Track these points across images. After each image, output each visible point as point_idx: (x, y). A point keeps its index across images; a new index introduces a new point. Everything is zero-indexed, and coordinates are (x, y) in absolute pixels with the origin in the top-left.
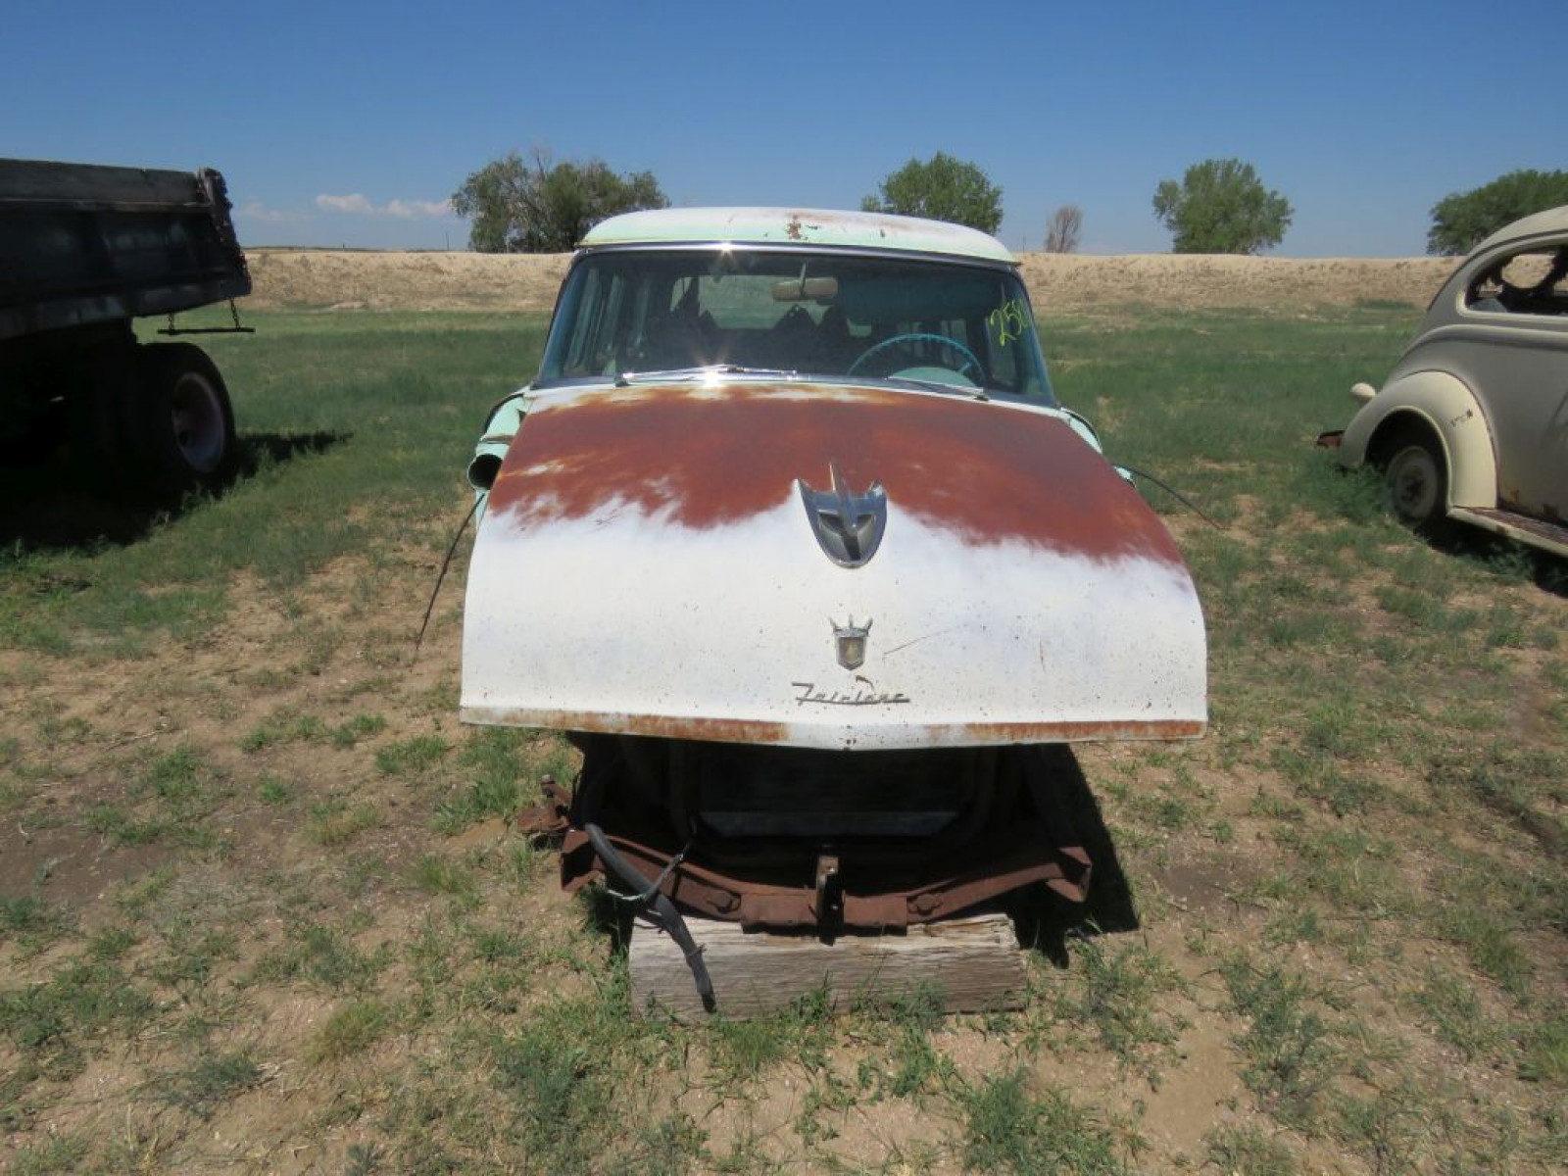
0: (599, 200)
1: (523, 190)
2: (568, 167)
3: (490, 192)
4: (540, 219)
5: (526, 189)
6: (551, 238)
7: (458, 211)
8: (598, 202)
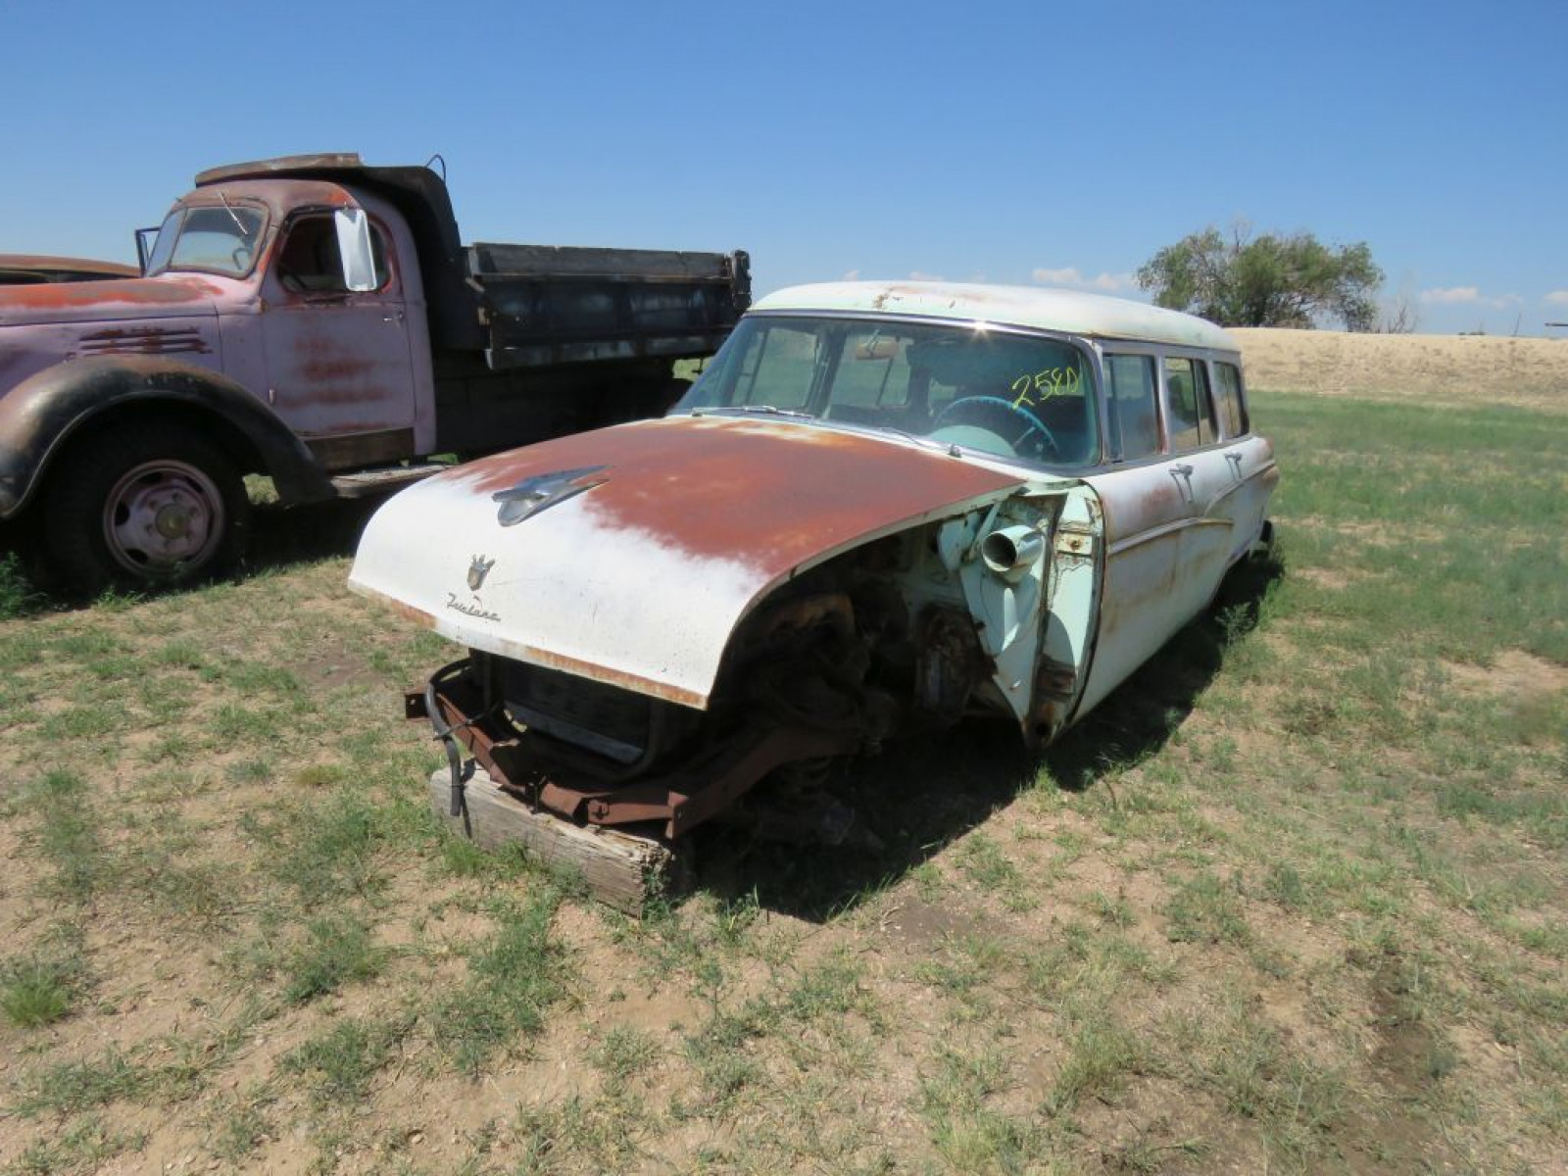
0: (1297, 275)
1: (1213, 264)
2: (1267, 240)
3: (1178, 267)
4: (1225, 293)
5: (1217, 262)
6: (1233, 313)
7: (1141, 285)
8: (1293, 277)
